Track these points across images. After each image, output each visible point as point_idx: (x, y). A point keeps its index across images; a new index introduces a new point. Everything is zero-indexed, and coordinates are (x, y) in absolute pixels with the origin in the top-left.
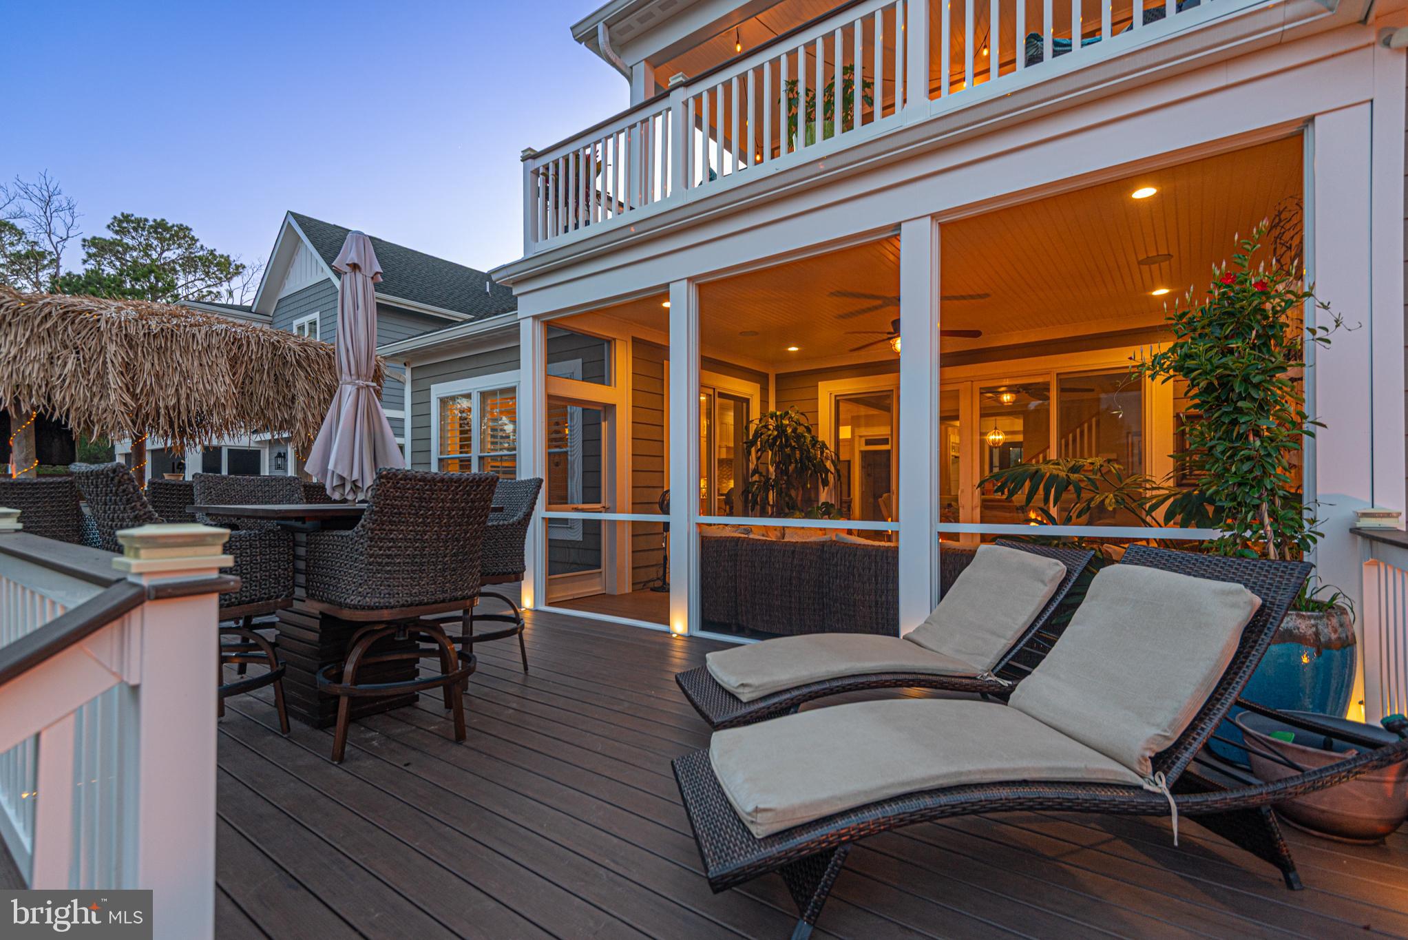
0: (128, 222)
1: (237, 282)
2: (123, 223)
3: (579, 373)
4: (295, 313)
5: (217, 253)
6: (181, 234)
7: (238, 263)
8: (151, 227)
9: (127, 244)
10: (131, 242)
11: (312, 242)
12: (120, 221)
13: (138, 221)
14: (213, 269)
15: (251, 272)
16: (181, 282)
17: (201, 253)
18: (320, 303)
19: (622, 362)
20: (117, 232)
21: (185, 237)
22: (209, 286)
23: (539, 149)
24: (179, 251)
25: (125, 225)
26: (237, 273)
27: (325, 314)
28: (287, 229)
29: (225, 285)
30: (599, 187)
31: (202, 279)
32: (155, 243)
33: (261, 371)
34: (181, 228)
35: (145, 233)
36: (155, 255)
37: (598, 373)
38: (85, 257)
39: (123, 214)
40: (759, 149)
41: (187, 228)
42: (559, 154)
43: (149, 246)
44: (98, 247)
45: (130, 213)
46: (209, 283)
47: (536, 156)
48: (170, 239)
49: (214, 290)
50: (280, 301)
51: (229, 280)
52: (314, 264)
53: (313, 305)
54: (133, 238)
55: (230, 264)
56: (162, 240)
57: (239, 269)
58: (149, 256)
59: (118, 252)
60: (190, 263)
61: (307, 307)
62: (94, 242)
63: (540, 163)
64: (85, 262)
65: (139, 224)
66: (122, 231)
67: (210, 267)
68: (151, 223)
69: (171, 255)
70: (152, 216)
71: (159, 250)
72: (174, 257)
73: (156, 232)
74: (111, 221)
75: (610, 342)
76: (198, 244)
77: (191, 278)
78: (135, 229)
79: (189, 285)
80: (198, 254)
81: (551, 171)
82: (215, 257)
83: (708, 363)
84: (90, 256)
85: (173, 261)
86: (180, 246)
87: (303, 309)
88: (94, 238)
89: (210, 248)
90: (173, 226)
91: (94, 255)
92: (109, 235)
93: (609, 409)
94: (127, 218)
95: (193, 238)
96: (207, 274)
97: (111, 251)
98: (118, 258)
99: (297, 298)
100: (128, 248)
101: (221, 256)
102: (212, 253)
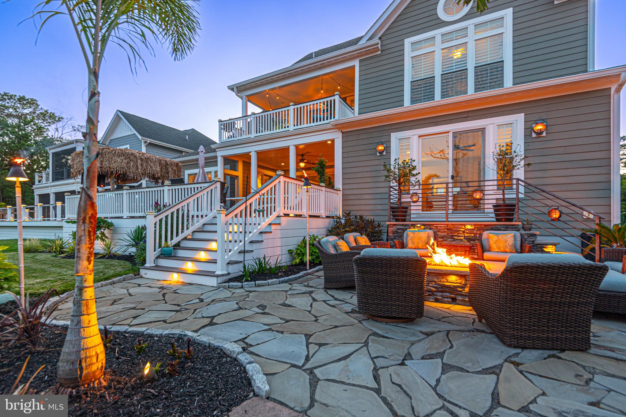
0: (7, 96)
2: (5, 97)
3: (229, 168)
4: (118, 144)
6: (31, 103)
7: (60, 116)
8: (18, 99)
11: (128, 122)
12: (3, 95)
13: (12, 96)
14: (47, 118)
17: (41, 111)
18: (129, 142)
19: (240, 166)
21: (33, 104)
23: (223, 120)
24: (31, 110)
26: (60, 121)
27: (131, 146)
29: (54, 125)
30: (236, 127)
32: (19, 106)
34: (32, 100)
35: (14, 101)
37: (234, 168)
39: (4, 92)
40: (268, 130)
41: (35, 100)
42: (227, 122)
45: (8, 92)
47: (222, 121)
48: (26, 104)
50: (111, 140)
51: (55, 123)
52: (127, 127)
53: (127, 142)
54: (8, 103)
55: (55, 117)
56: (23, 105)
57: (60, 119)
58: (17, 111)
61: (123, 143)
63: (223, 123)
66: (3, 100)
67: (45, 117)
68: (18, 97)
70: (19, 95)
73: (20, 101)
75: (237, 161)
76: (40, 107)
78: (9, 99)
81: (225, 125)
82: (48, 113)
83: (259, 166)
85: (27, 114)
86: (31, 108)
87: (122, 143)
89: (46, 109)
90: (28, 99)
93: (237, 177)
94: (6, 94)
95: (37, 105)
96: (44, 120)
99: (119, 139)
100: (7, 107)
101: (51, 113)
102: (46, 111)
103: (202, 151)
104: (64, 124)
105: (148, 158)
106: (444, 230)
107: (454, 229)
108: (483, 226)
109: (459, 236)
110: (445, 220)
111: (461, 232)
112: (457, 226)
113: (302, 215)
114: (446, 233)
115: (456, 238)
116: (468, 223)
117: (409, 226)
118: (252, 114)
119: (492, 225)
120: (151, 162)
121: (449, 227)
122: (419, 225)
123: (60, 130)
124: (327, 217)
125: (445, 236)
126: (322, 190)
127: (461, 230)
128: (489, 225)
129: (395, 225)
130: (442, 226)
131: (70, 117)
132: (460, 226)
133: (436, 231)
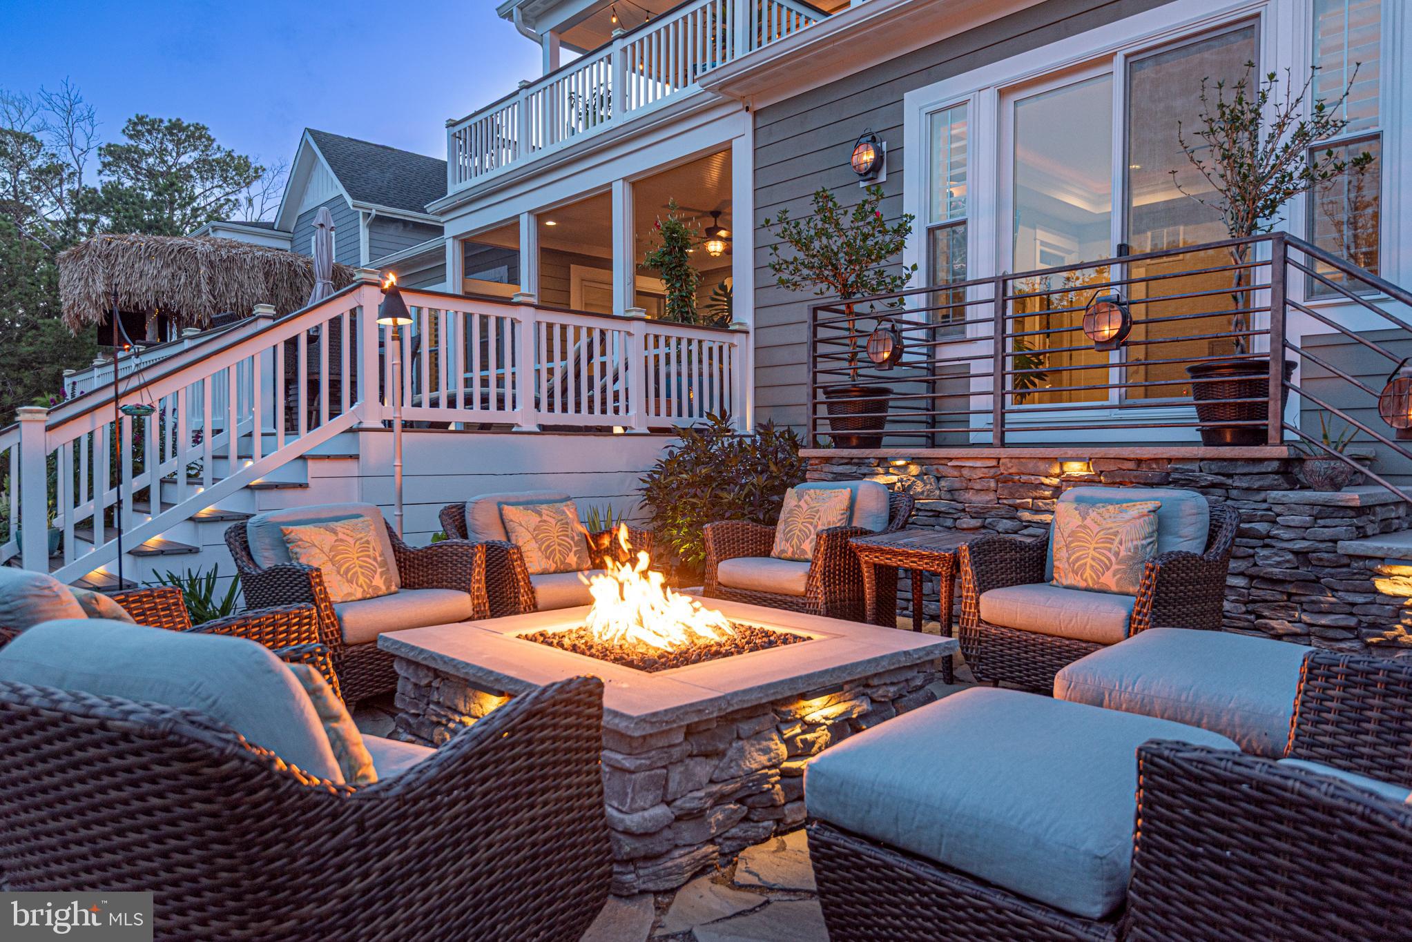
0: (143, 124)
1: (256, 188)
2: (140, 126)
5: (235, 155)
6: (196, 135)
7: (258, 165)
8: (167, 128)
9: (143, 150)
10: (147, 148)
11: (327, 159)
12: (135, 124)
13: (153, 122)
14: (232, 173)
15: (271, 175)
16: (198, 191)
17: (218, 156)
20: (131, 137)
21: (200, 137)
22: (228, 194)
23: (456, 120)
24: (195, 155)
25: (139, 128)
26: (257, 177)
28: (305, 145)
29: (244, 190)
31: (220, 186)
32: (170, 146)
33: (282, 280)
34: (198, 127)
35: (160, 136)
36: (171, 161)
38: (100, 168)
39: (137, 116)
41: (203, 128)
43: (163, 151)
44: (115, 156)
45: (144, 114)
46: (227, 190)
47: (455, 124)
48: (185, 141)
49: (232, 198)
50: (301, 215)
51: (248, 185)
54: (148, 142)
55: (249, 168)
56: (178, 143)
57: (258, 173)
58: (164, 162)
59: (134, 159)
60: (206, 167)
62: (111, 150)
63: (456, 129)
64: (100, 172)
65: (154, 126)
66: (137, 135)
67: (227, 171)
68: (167, 124)
69: (186, 159)
70: (167, 117)
71: (174, 154)
72: (190, 161)
73: (172, 134)
74: (125, 125)
76: (215, 145)
77: (208, 185)
78: (150, 132)
79: (208, 193)
80: (215, 157)
82: (233, 158)
84: (105, 165)
85: (189, 166)
86: (196, 149)
88: (109, 145)
89: (228, 149)
90: (189, 126)
91: (109, 164)
92: (124, 141)
94: (141, 120)
95: (209, 139)
96: (225, 180)
97: (127, 158)
98: (132, 166)
100: (143, 154)
101: (240, 157)
102: (229, 154)
103: (322, 225)
104: (266, 184)
105: (231, 260)
106: (984, 484)
107: (1024, 478)
108: (1131, 465)
109: (1038, 511)
110: (989, 437)
111: (1047, 493)
112: (1031, 465)
113: (512, 426)
114: (992, 496)
115: (1026, 515)
116: (1070, 452)
117: (869, 465)
118: (522, 88)
119: (1170, 460)
120: (241, 268)
121: (1002, 469)
122: (900, 463)
123: (257, 202)
124: (655, 431)
125: (990, 509)
126: (629, 334)
127: (1047, 481)
128: (1156, 460)
129: (828, 460)
130: (978, 464)
131: (278, 164)
132: (1042, 466)
133: (957, 485)
